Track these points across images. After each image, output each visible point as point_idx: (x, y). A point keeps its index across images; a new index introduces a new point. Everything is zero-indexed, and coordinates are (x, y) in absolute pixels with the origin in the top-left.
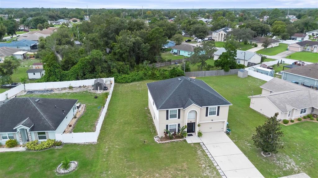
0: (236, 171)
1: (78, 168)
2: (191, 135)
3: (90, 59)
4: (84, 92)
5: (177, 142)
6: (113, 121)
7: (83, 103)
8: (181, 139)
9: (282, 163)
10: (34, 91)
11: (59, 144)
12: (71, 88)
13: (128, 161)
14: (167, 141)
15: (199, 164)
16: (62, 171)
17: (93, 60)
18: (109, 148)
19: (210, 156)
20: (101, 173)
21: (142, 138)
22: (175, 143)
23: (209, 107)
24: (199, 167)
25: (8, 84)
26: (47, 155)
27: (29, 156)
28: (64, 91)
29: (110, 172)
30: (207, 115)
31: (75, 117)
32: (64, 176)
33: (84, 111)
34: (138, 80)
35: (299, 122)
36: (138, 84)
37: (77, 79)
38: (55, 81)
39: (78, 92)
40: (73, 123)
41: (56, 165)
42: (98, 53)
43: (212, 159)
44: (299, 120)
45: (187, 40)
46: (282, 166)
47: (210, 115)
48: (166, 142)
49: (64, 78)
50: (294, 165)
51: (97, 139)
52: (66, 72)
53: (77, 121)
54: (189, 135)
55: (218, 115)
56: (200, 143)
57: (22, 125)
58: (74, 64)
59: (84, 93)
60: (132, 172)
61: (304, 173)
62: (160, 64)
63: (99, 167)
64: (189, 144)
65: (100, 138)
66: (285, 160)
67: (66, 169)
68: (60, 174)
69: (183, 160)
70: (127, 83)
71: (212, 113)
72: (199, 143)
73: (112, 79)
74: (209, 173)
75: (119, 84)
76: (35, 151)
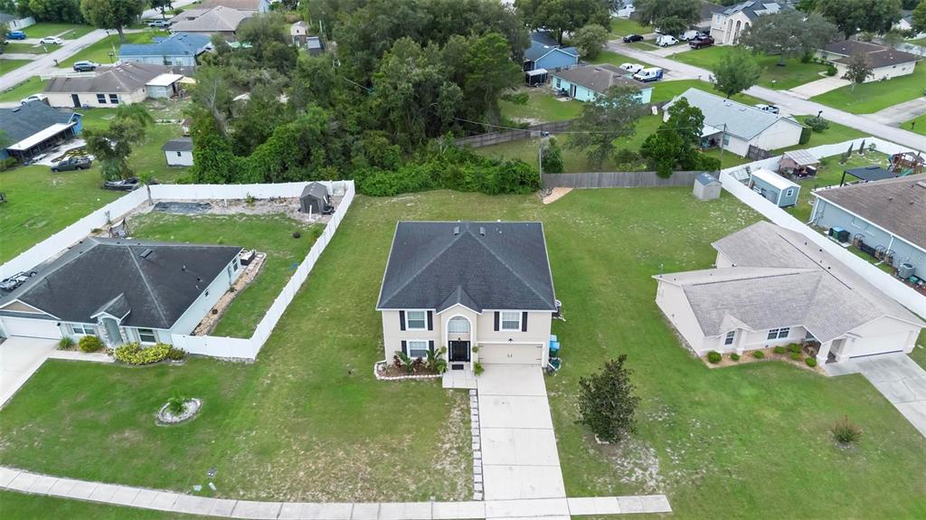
0: (511, 468)
1: (199, 415)
2: (461, 367)
3: (298, 130)
4: (277, 215)
5: (422, 381)
6: (309, 307)
7: (261, 251)
8: (430, 376)
9: (628, 463)
10: (171, 203)
11: (179, 355)
12: (252, 201)
13: (297, 414)
14: (398, 378)
15: (440, 441)
16: (169, 417)
17: (304, 133)
18: (274, 376)
19: (474, 425)
20: (237, 432)
21: (350, 361)
22: (413, 383)
23: (501, 312)
24: (436, 448)
25: (120, 179)
26: (151, 378)
27: (116, 377)
28: (233, 211)
29: (254, 432)
30: (497, 328)
31: (232, 290)
32: (168, 429)
33: (257, 274)
34: (415, 190)
35: (756, 360)
36: (411, 201)
37: (268, 180)
38: (216, 183)
39: (264, 215)
40: (224, 305)
41: (160, 403)
42: (317, 116)
43: (475, 432)
44: (757, 354)
45: (628, 37)
46: (623, 471)
47: (504, 327)
48: (394, 378)
49: (237, 173)
50: (654, 472)
51: (258, 351)
52: (244, 159)
53: (233, 300)
54: (455, 367)
55: (524, 329)
56: (469, 390)
57: (106, 311)
58: (263, 139)
59: (277, 218)
60: (295, 439)
61: (665, 496)
62: (494, 136)
63: (238, 418)
64: (445, 389)
65: (265, 351)
66: (640, 459)
67: (177, 415)
68: (162, 422)
69: (410, 426)
70: (386, 198)
71: (508, 325)
72: (467, 391)
73: (350, 184)
74: (451, 464)
75: (366, 198)
76: (131, 367)
